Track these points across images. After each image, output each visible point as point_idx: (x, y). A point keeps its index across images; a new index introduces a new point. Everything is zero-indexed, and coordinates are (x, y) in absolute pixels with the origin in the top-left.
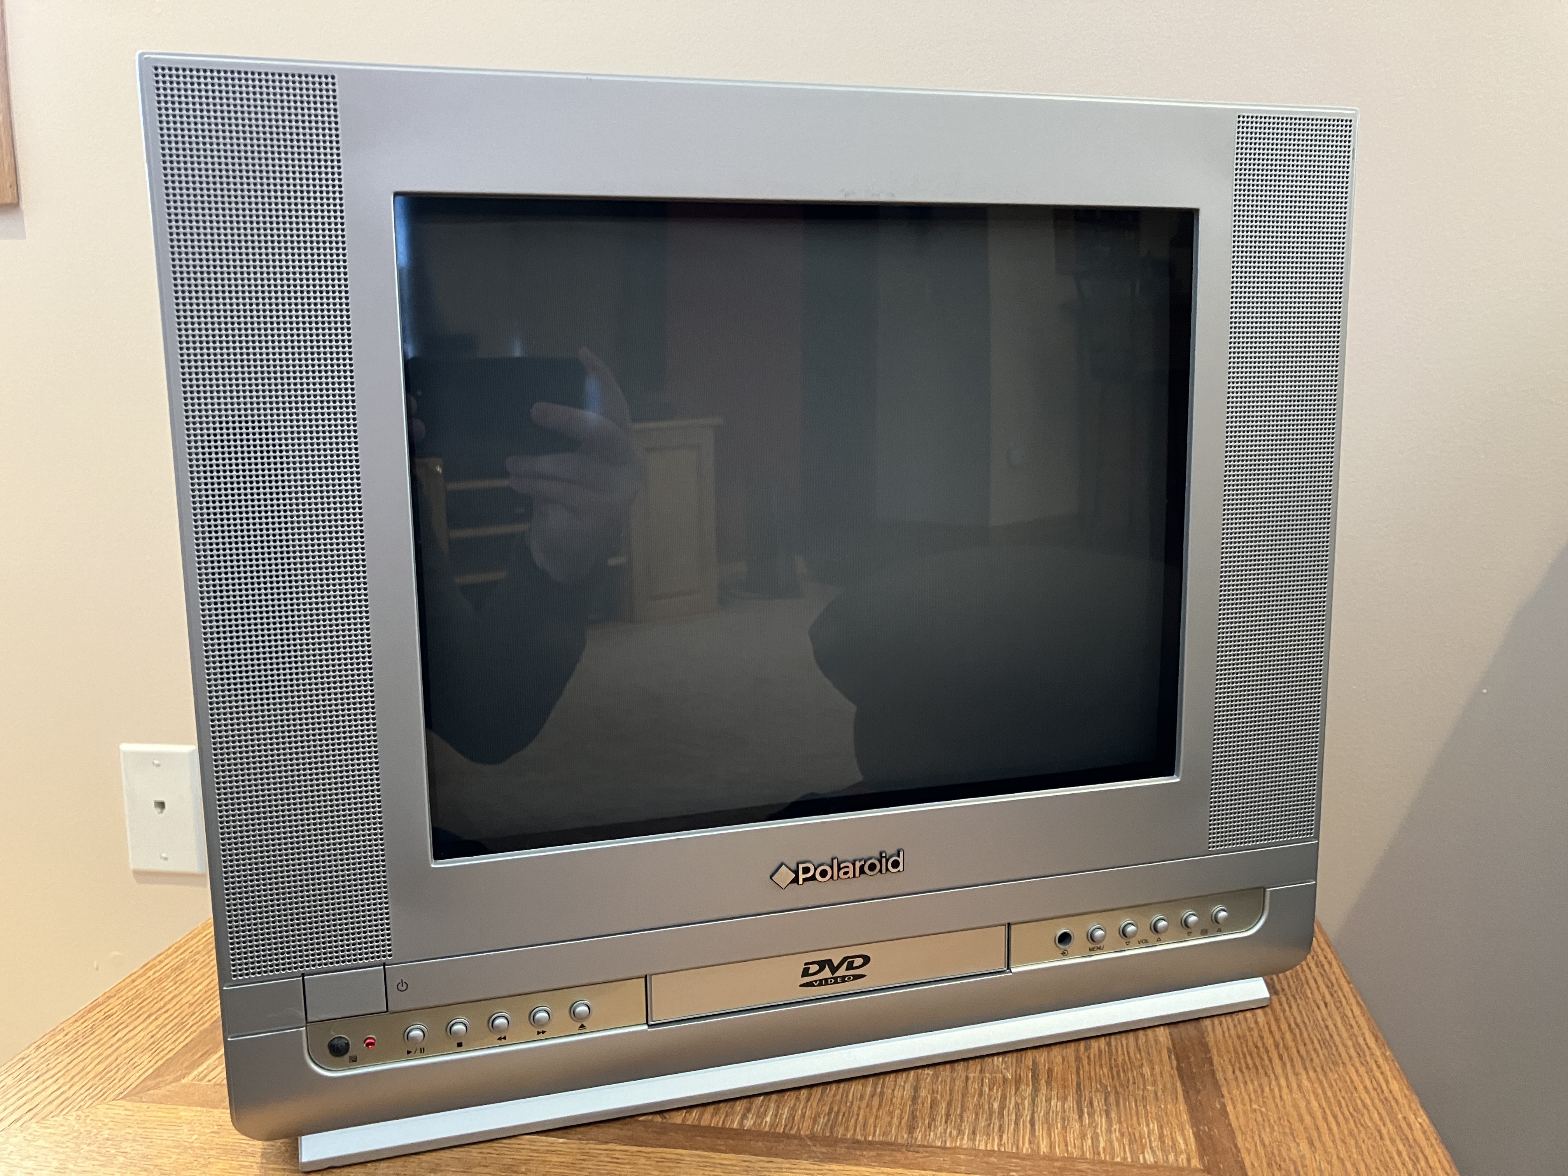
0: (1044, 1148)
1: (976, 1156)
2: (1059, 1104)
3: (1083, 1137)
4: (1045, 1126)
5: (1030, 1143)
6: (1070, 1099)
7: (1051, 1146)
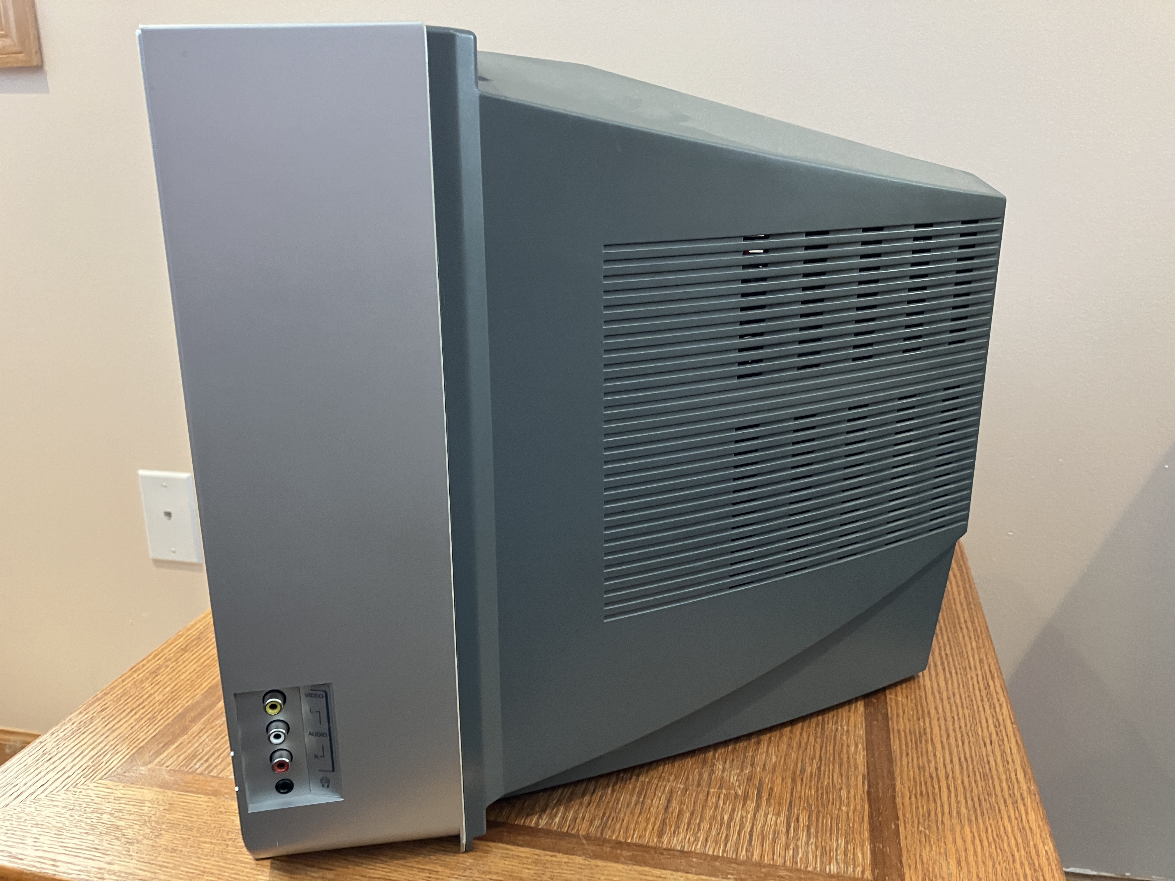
0: (756, 857)
1: (705, 860)
2: (774, 818)
3: (787, 847)
4: (760, 837)
5: (747, 851)
6: (782, 815)
7: (762, 856)
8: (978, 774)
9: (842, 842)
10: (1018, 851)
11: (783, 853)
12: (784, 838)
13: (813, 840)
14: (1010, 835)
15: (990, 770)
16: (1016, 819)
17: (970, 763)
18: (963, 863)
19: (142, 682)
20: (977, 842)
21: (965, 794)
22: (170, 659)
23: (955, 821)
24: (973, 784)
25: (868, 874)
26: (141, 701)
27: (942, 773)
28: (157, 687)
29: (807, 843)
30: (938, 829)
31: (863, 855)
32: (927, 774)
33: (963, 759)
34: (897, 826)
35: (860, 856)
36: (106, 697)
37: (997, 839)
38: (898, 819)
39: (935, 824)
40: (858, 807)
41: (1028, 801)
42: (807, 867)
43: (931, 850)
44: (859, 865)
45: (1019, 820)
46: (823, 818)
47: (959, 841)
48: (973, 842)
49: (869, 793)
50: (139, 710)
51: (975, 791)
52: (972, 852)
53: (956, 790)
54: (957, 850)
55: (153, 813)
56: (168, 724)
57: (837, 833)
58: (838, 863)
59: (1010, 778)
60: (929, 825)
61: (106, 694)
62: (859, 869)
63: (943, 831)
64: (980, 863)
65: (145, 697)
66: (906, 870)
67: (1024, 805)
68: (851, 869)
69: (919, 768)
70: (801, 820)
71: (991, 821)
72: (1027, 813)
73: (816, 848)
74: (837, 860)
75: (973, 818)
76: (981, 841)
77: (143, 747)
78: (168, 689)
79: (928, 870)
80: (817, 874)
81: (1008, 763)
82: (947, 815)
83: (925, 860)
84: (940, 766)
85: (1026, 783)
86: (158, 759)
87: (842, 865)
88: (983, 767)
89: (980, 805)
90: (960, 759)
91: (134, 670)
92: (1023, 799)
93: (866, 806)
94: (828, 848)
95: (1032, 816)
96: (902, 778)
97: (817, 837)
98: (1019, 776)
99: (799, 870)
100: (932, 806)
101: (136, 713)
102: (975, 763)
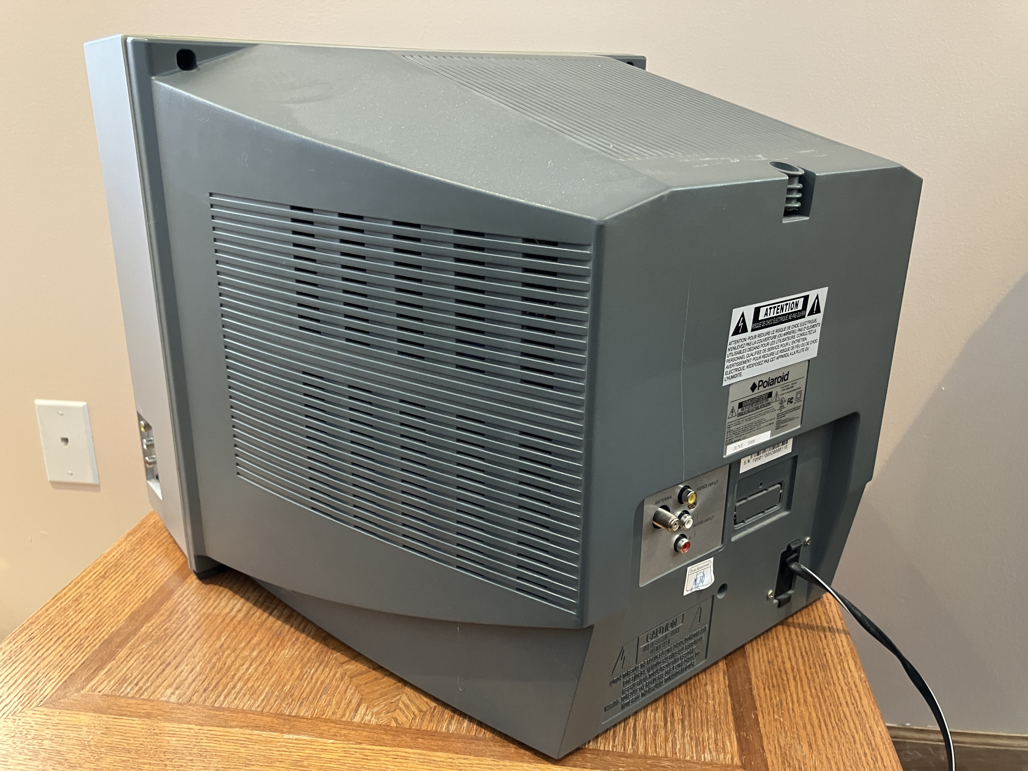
0: (641, 750)
3: (666, 740)
4: (643, 731)
5: (632, 745)
8: (817, 666)
9: (712, 732)
10: (857, 732)
11: (663, 745)
12: (663, 731)
13: (687, 732)
14: (849, 719)
15: (827, 662)
16: (853, 704)
17: (810, 656)
18: (814, 746)
19: (65, 610)
20: (823, 727)
21: (809, 684)
22: (90, 587)
23: (803, 708)
24: (815, 674)
25: (737, 761)
26: (67, 628)
27: (788, 666)
28: (81, 615)
29: (683, 736)
30: (790, 716)
31: (731, 743)
32: (776, 668)
33: (804, 653)
34: (756, 716)
35: (728, 744)
36: (33, 626)
37: (839, 723)
38: (756, 708)
39: (787, 712)
40: (723, 700)
41: (860, 687)
42: (685, 757)
43: (786, 737)
44: (728, 753)
45: (855, 705)
46: (694, 711)
47: (809, 727)
48: (820, 726)
49: (730, 686)
50: (66, 638)
51: (817, 680)
52: (820, 736)
53: (801, 681)
54: (807, 734)
55: (91, 737)
56: (96, 651)
57: (707, 724)
58: (711, 752)
59: (844, 668)
60: (782, 713)
61: (32, 623)
62: (729, 756)
63: (795, 717)
64: (828, 745)
65: (70, 625)
66: (768, 755)
67: (858, 692)
68: (722, 756)
69: (769, 662)
70: (675, 714)
71: (833, 707)
72: (861, 699)
73: (691, 739)
74: (709, 749)
75: (818, 705)
76: (826, 725)
77: (73, 674)
78: (91, 616)
79: (786, 753)
80: (694, 763)
81: (841, 655)
82: (796, 704)
83: (782, 745)
84: (787, 660)
85: (858, 672)
86: (90, 685)
87: (714, 754)
88: (821, 659)
89: (822, 693)
90: (802, 653)
91: (57, 598)
92: (856, 686)
93: (729, 699)
94: (701, 739)
95: (865, 701)
96: (756, 672)
97: (690, 729)
98: (851, 666)
99: (678, 760)
100: (783, 695)
101: (63, 641)
102: (814, 657)
